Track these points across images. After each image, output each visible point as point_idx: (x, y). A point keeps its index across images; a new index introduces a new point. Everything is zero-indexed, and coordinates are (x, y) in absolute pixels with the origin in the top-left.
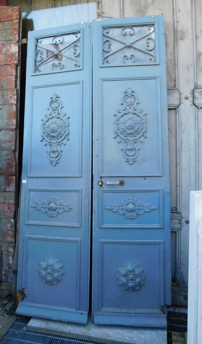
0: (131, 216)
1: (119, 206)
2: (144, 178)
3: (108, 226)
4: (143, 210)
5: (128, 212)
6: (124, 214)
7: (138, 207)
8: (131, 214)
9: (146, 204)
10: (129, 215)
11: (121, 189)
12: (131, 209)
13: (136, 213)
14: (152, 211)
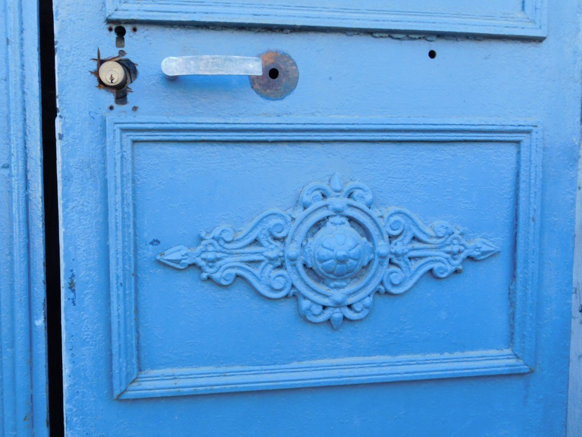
0: (338, 305)
1: (256, 242)
2: (425, 47)
3: (181, 383)
4: (414, 265)
5: (320, 278)
6: (295, 296)
7: (383, 247)
8: (338, 295)
9: (439, 224)
10: (326, 301)
11: (271, 121)
12: (341, 261)
13: (370, 288)
14: (471, 267)
